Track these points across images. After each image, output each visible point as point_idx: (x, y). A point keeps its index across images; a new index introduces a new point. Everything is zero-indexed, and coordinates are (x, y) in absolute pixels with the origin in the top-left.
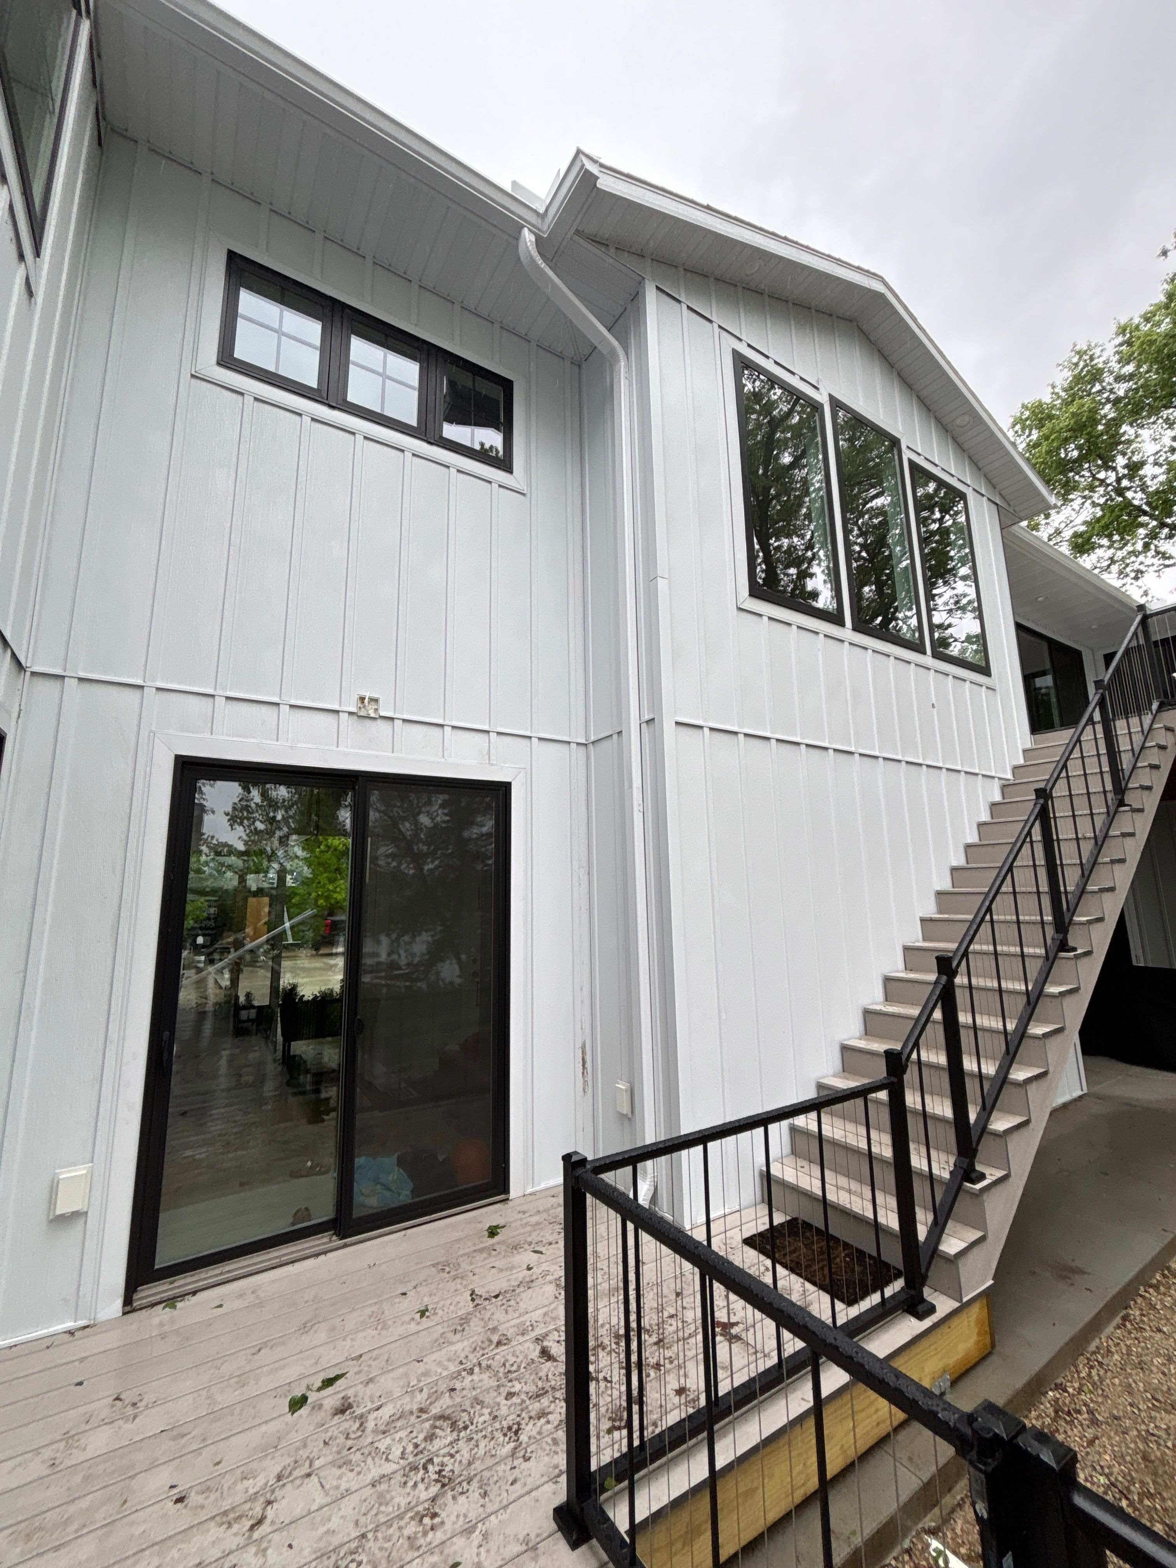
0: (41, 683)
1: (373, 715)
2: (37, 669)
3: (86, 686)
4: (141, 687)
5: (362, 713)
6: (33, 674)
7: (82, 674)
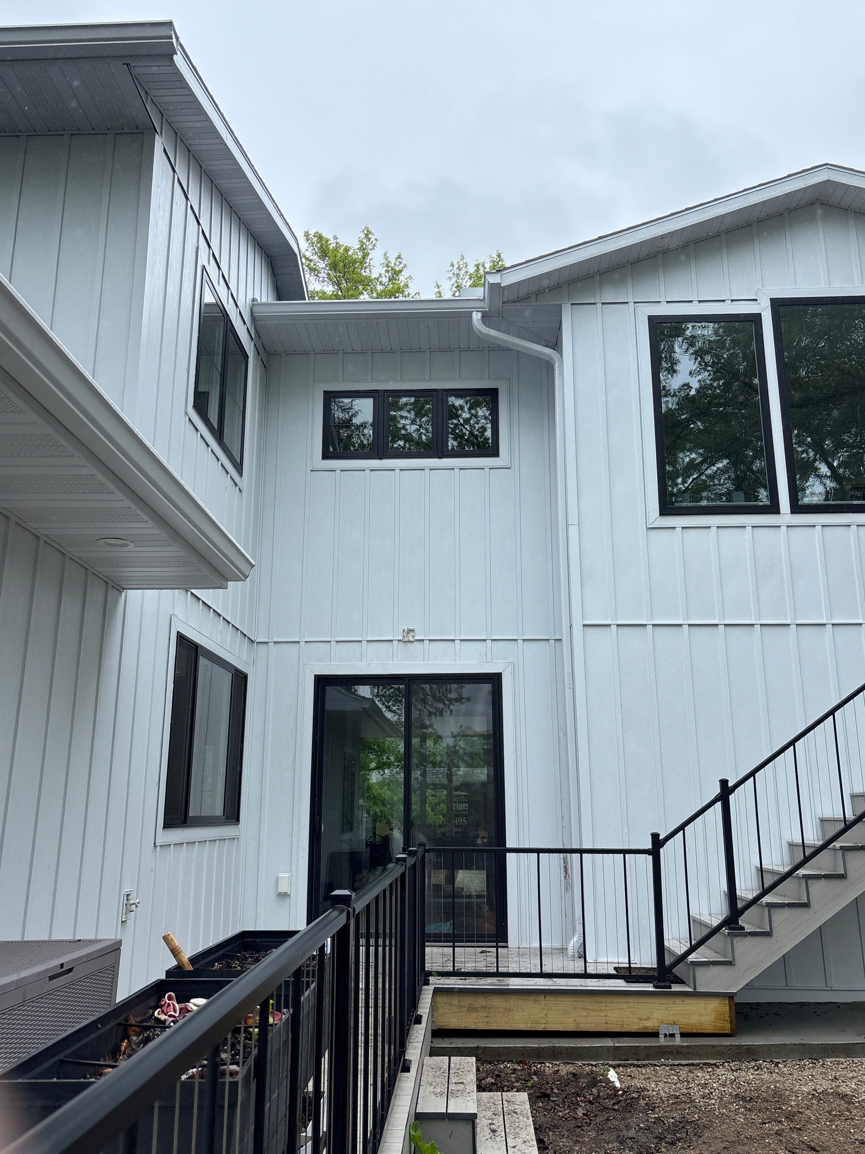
0: (260, 646)
1: (411, 640)
2: (259, 640)
3: (278, 645)
4: (299, 642)
5: (405, 640)
6: (257, 642)
7: (275, 640)
